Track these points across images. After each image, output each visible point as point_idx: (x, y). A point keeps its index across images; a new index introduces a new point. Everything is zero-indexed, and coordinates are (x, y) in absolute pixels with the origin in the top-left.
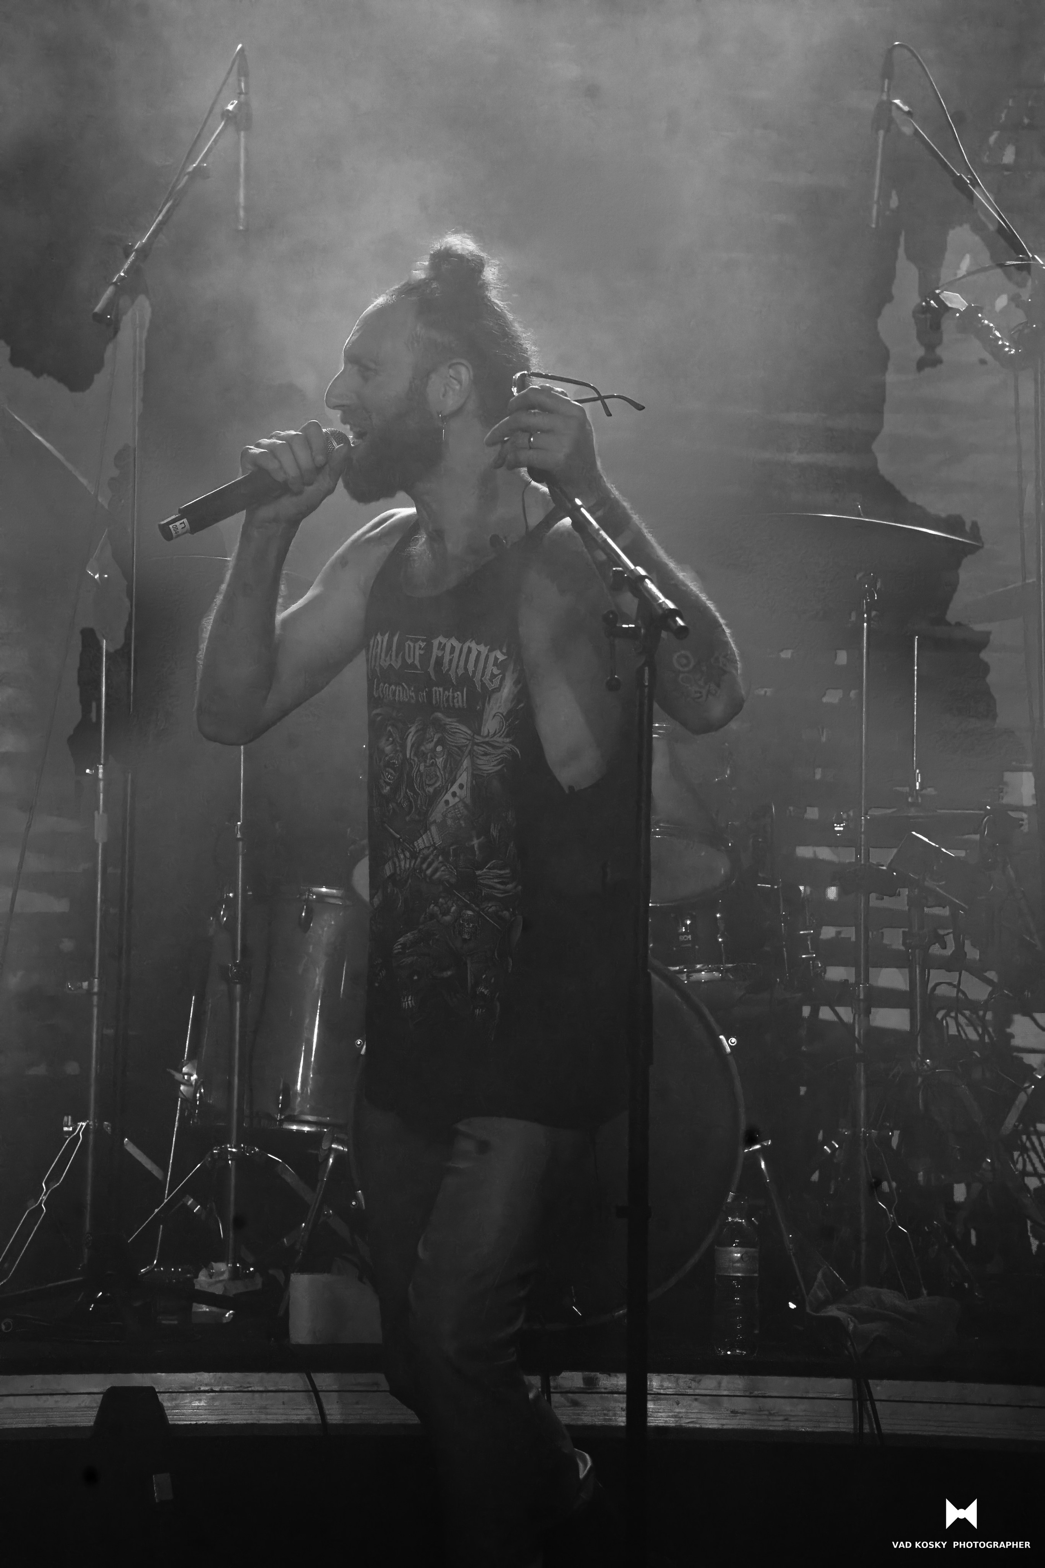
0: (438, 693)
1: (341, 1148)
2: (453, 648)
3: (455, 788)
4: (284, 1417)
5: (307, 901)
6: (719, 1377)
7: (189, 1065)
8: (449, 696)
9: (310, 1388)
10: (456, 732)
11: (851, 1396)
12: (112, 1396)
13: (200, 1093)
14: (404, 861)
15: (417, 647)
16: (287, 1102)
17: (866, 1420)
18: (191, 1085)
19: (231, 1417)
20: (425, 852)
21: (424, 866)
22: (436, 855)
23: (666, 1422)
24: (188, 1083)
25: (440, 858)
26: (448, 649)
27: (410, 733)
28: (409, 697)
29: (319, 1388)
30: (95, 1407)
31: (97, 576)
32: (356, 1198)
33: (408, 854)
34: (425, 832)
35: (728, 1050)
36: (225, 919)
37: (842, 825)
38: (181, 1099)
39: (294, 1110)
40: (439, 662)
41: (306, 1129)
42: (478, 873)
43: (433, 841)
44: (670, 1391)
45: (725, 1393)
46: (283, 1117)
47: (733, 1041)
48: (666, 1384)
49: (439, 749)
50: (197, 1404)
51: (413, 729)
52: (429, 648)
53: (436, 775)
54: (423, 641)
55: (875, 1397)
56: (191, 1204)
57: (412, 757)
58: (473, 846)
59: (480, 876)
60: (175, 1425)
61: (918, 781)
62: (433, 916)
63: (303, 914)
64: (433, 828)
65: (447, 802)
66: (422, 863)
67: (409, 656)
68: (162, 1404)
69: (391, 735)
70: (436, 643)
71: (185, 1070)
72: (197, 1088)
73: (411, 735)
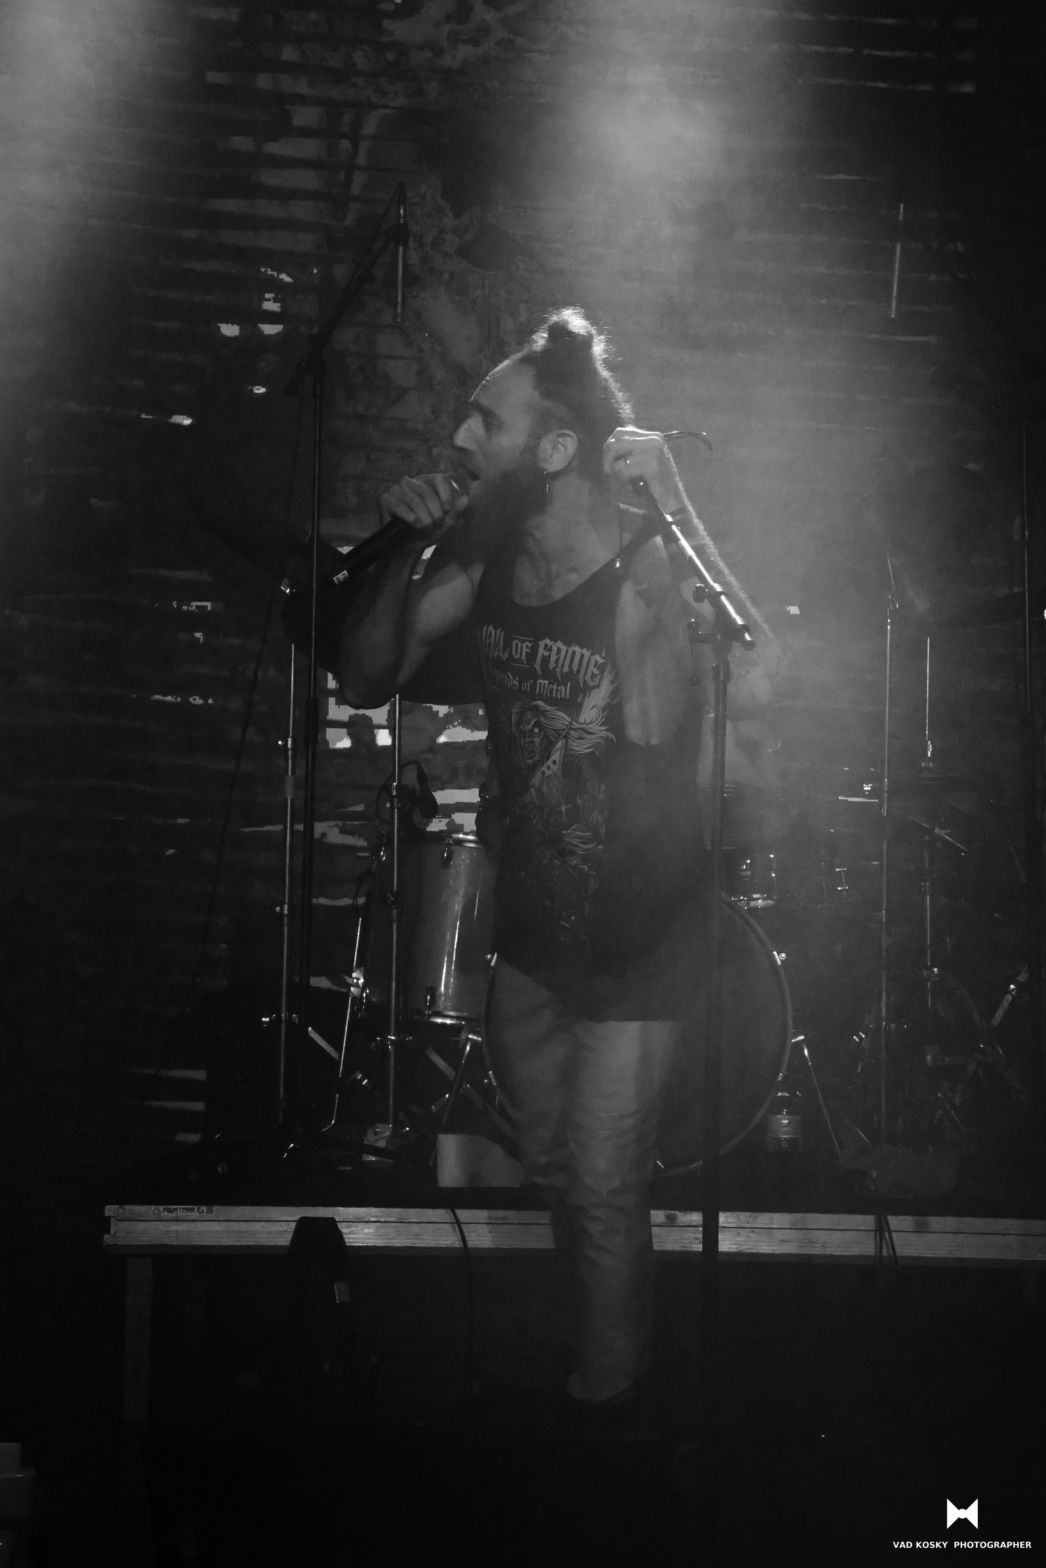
0: (542, 685)
1: (475, 1038)
2: (559, 650)
3: (549, 762)
4: (434, 1242)
5: (449, 844)
6: (771, 1214)
7: (358, 971)
8: (553, 689)
9: (454, 1221)
10: (555, 718)
11: (874, 1229)
12: (303, 1223)
13: (366, 993)
15: (524, 646)
16: (433, 1001)
17: (884, 1247)
18: (359, 987)
19: (393, 1241)
23: (730, 1248)
24: (357, 985)
26: (555, 649)
29: (461, 1221)
30: (290, 1232)
31: (288, 591)
32: (488, 1077)
35: (779, 962)
36: (384, 858)
37: (870, 785)
38: (352, 998)
39: (439, 1007)
40: (546, 660)
41: (448, 1021)
42: (564, 832)
44: (733, 1225)
45: (776, 1226)
46: (430, 1013)
47: (783, 956)
48: (730, 1220)
49: (537, 730)
50: (366, 1231)
52: (534, 649)
53: (534, 752)
54: (530, 641)
55: (892, 1228)
56: (360, 1078)
58: (561, 811)
59: (565, 835)
60: (351, 1246)
61: (929, 750)
63: (445, 855)
65: (543, 773)
67: (519, 652)
68: (341, 1231)
70: (542, 644)
71: (354, 975)
72: (363, 989)
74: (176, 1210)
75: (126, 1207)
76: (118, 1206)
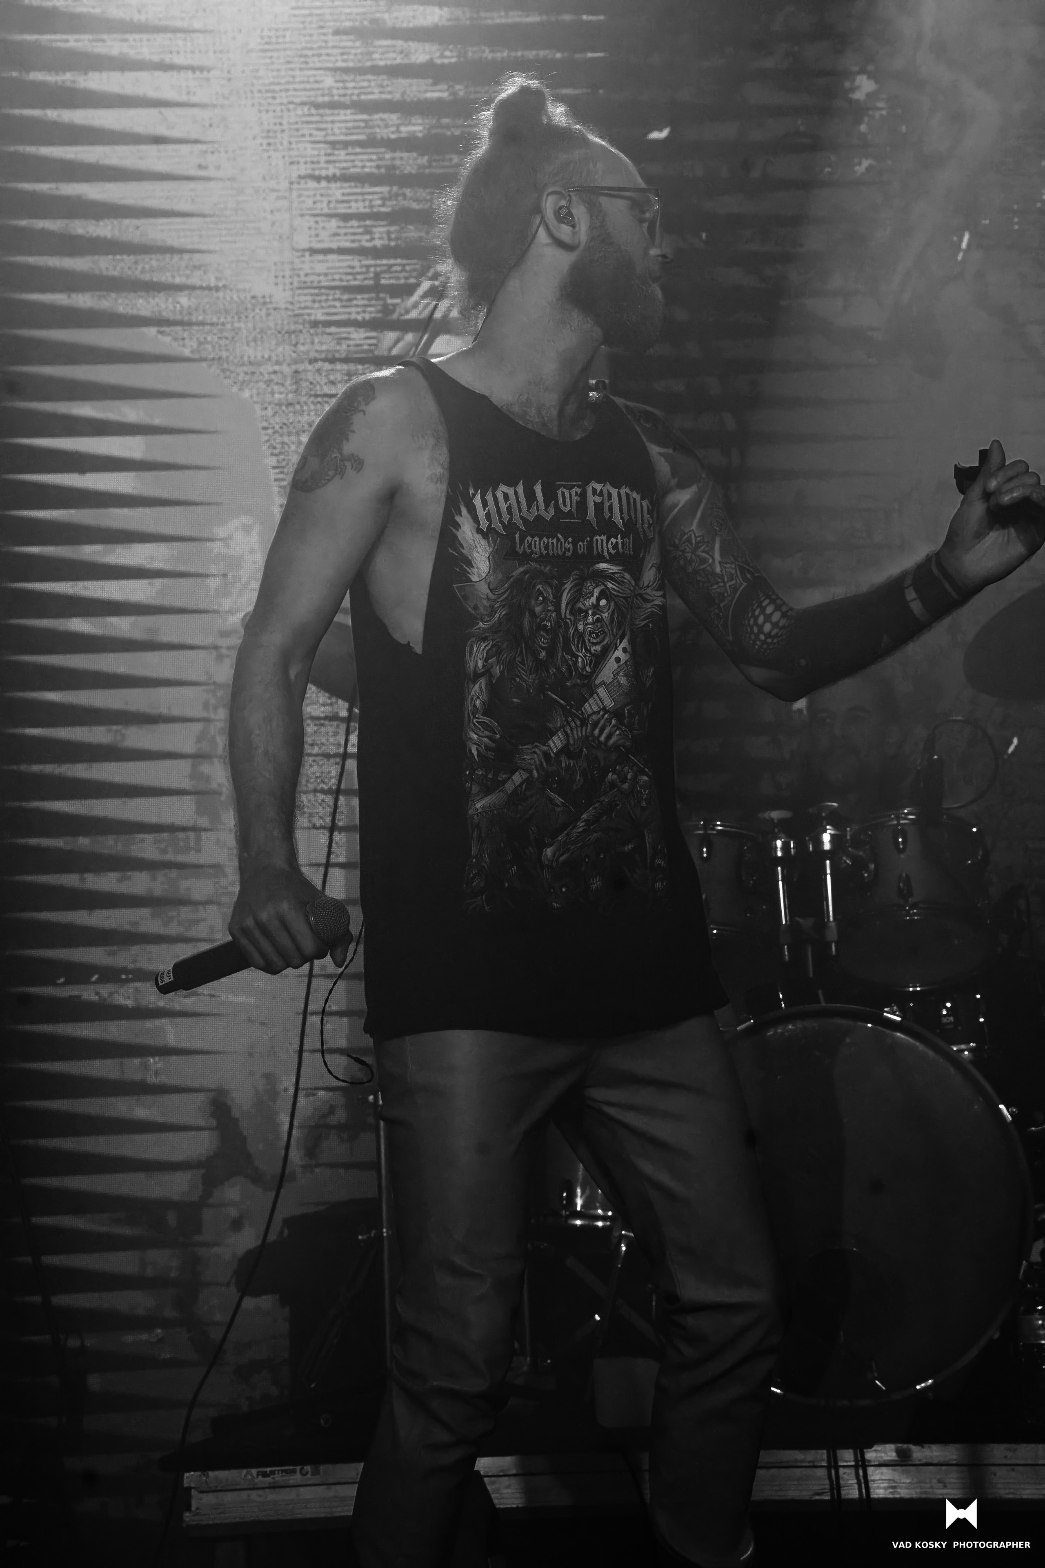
10: (623, 582)
14: (575, 729)
15: (573, 494)
16: (571, 1198)
20: (595, 717)
21: (596, 732)
22: (607, 719)
25: (613, 722)
26: (605, 496)
27: (564, 590)
28: (563, 550)
33: (578, 723)
34: (591, 696)
35: (1009, 1119)
39: (577, 1205)
43: (603, 704)
46: (568, 1213)
47: (1013, 1111)
49: (603, 602)
51: (568, 586)
52: (583, 495)
54: (579, 486)
57: (568, 616)
62: (613, 785)
64: (601, 691)
66: (593, 729)
67: (565, 505)
69: (540, 593)
73: (566, 592)
74: (272, 1473)
75: (211, 1474)
76: (199, 1473)
